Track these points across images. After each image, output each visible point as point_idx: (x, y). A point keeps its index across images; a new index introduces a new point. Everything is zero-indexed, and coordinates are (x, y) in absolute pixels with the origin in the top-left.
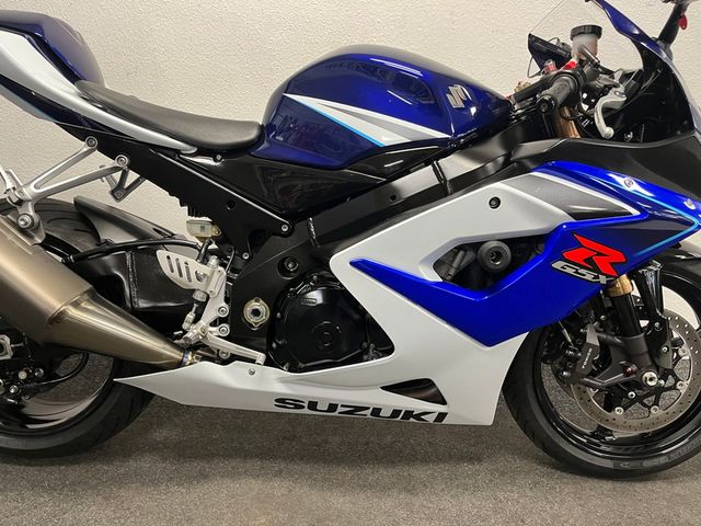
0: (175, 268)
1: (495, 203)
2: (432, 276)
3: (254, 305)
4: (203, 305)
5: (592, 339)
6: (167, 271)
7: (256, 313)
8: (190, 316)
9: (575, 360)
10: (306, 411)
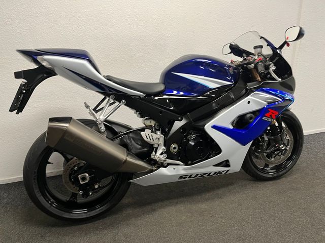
0: (148, 137)
1: (249, 102)
2: (231, 127)
3: (173, 146)
4: (157, 149)
5: (266, 138)
6: (145, 139)
7: (175, 148)
8: (154, 153)
9: (262, 146)
10: (187, 179)
